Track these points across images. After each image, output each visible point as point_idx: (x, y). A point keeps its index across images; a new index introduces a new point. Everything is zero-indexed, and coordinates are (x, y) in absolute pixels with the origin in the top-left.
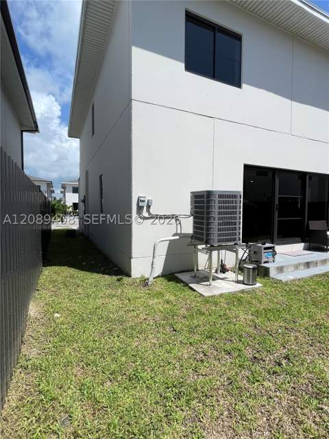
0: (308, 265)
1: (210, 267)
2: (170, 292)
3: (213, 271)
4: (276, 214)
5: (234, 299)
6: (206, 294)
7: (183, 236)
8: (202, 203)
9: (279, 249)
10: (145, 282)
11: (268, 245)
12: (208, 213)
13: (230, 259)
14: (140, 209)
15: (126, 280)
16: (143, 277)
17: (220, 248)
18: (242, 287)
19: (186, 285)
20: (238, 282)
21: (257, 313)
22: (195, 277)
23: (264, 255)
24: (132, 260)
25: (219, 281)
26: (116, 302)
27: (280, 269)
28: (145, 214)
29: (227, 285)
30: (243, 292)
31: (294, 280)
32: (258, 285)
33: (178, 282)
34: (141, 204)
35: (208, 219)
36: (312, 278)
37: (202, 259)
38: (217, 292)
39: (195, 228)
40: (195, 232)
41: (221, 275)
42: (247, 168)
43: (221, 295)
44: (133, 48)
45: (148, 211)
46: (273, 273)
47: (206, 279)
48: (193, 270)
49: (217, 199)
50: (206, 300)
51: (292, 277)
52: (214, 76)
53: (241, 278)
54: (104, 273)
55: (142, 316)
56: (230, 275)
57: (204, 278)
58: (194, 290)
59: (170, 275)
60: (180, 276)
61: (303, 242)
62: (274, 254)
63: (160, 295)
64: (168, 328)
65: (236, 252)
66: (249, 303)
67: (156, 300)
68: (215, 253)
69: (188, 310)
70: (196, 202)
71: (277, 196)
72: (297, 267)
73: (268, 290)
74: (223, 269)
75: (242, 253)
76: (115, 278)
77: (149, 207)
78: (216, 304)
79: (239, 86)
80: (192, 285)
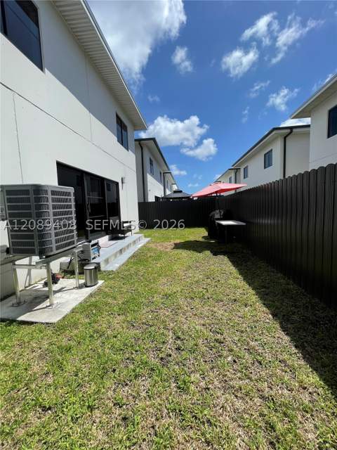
0: (121, 251)
5: (85, 308)
6: (55, 319)
11: (93, 242)
18: (87, 291)
19: (12, 321)
20: (80, 287)
22: (19, 304)
23: (92, 252)
25: (58, 295)
27: (107, 261)
29: (71, 296)
30: (91, 295)
32: (100, 282)
38: (66, 310)
39: (12, 237)
41: (55, 287)
43: (73, 311)
46: (103, 267)
49: (50, 196)
50: (59, 328)
51: (118, 265)
56: (65, 283)
58: (32, 323)
62: (99, 248)
72: (115, 255)
73: (110, 283)
74: (55, 279)
78: (75, 325)
80: (21, 318)
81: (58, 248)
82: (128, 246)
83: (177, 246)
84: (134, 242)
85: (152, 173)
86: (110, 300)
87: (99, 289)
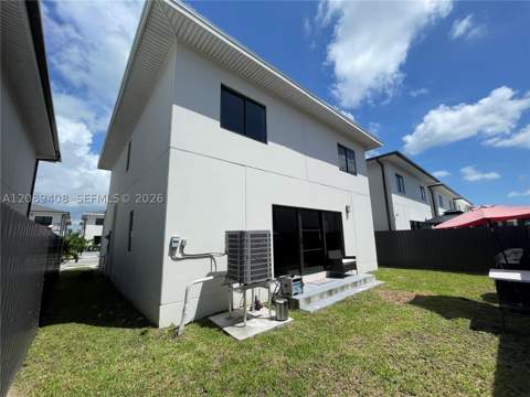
0: (330, 292)
1: (244, 305)
2: (202, 341)
3: (248, 309)
4: (302, 245)
5: (267, 339)
6: (240, 338)
7: (217, 275)
8: (236, 242)
9: (306, 279)
10: (174, 331)
11: (296, 277)
12: (242, 252)
13: (263, 294)
14: (172, 250)
15: (152, 332)
16: (172, 325)
17: (254, 285)
18: (275, 324)
19: (220, 329)
20: (271, 319)
21: (289, 353)
22: (229, 318)
23: (293, 287)
24: (161, 307)
25: (254, 320)
26: (137, 365)
27: (308, 300)
28: (178, 255)
29: (260, 324)
30: (276, 329)
31: (320, 310)
32: (290, 319)
33: (211, 327)
34: (174, 245)
35: (242, 257)
36: (334, 305)
37: (237, 298)
38: (251, 334)
39: (229, 266)
40: (229, 271)
41: (256, 313)
42: (276, 208)
43: (255, 337)
44: (175, 107)
45: (182, 250)
46: (302, 305)
47: (240, 319)
48: (227, 311)
49: (249, 238)
50: (241, 345)
51: (318, 307)
52: (245, 133)
53: (274, 313)
54: (124, 326)
55: (168, 380)
56: (264, 312)
57: (238, 319)
58: (228, 335)
59: (203, 320)
60: (214, 319)
61: (325, 270)
62: (302, 285)
63: (192, 345)
64: (198, 390)
65: (268, 288)
66: (282, 341)
67: (186, 354)
68: (249, 292)
69: (221, 361)
70: (230, 241)
71: (301, 230)
72: (321, 295)
73: (299, 323)
74: (258, 306)
75: (274, 287)
76: (138, 331)
77: (182, 247)
78: (250, 348)
79: (266, 142)
80: (225, 329)
81: (252, 279)
82: (343, 288)
83: (419, 301)
84: (355, 284)
85: (401, 191)
86: (286, 339)
87: (286, 326)
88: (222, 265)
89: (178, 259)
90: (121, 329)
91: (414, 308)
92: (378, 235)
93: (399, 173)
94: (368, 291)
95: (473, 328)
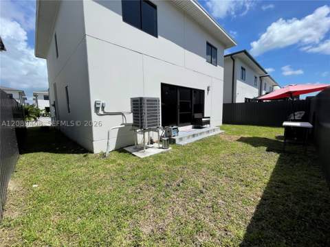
0: (194, 136)
1: (144, 142)
2: (121, 159)
3: (146, 144)
4: (179, 110)
5: (157, 157)
6: (142, 157)
7: (127, 125)
8: (138, 105)
9: (180, 129)
10: (103, 155)
11: (174, 127)
12: (141, 110)
13: (155, 136)
14: (97, 109)
15: (90, 155)
16: (102, 152)
17: (149, 130)
18: (162, 150)
19: (130, 153)
20: (160, 148)
21: (169, 163)
22: (135, 149)
23: (173, 132)
24: (94, 142)
25: (150, 149)
26: (84, 170)
27: (181, 139)
28: (101, 112)
29: (154, 150)
30: (162, 153)
32: (170, 148)
33: (125, 153)
34: (97, 106)
35: (142, 114)
36: (195, 142)
37: (140, 138)
38: (148, 155)
39: (134, 119)
40: (134, 122)
43: (150, 156)
45: (103, 110)
46: (177, 142)
47: (142, 148)
48: (134, 145)
49: (146, 102)
50: (142, 160)
51: (186, 143)
53: (161, 146)
54: (73, 153)
55: (102, 176)
56: (156, 145)
57: (141, 148)
58: (135, 156)
59: (120, 149)
60: (126, 149)
61: (191, 124)
62: (178, 132)
63: (114, 161)
64: (119, 180)
65: (158, 132)
66: (165, 158)
67: (111, 165)
68: (146, 133)
69: (131, 167)
70: (134, 104)
71: (179, 101)
72: (189, 137)
73: (175, 150)
74: (152, 142)
75: (161, 132)
76: (82, 155)
77: (103, 108)
78: (147, 161)
79: (157, 37)
80: (134, 153)
81: (148, 126)
82: (201, 134)
84: (208, 131)
85: (243, 78)
86: (168, 157)
87: (168, 152)
88: (130, 119)
89: (101, 115)
90: (71, 155)
91: (239, 143)
92: (225, 105)
93: (244, 67)
94: (215, 135)
95: (268, 150)
